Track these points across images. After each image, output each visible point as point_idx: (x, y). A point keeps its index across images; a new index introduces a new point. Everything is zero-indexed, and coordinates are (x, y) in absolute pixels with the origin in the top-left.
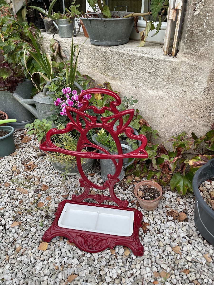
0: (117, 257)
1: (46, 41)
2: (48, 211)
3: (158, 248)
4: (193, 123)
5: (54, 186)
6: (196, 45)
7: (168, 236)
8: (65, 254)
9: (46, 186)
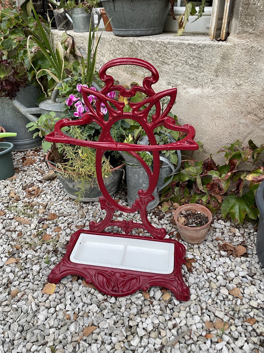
0: (152, 303)
1: (56, 39)
2: (56, 245)
3: (210, 291)
4: (251, 127)
5: (65, 214)
6: (253, 20)
7: (222, 276)
8: (80, 299)
9: (54, 215)
